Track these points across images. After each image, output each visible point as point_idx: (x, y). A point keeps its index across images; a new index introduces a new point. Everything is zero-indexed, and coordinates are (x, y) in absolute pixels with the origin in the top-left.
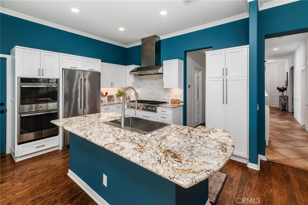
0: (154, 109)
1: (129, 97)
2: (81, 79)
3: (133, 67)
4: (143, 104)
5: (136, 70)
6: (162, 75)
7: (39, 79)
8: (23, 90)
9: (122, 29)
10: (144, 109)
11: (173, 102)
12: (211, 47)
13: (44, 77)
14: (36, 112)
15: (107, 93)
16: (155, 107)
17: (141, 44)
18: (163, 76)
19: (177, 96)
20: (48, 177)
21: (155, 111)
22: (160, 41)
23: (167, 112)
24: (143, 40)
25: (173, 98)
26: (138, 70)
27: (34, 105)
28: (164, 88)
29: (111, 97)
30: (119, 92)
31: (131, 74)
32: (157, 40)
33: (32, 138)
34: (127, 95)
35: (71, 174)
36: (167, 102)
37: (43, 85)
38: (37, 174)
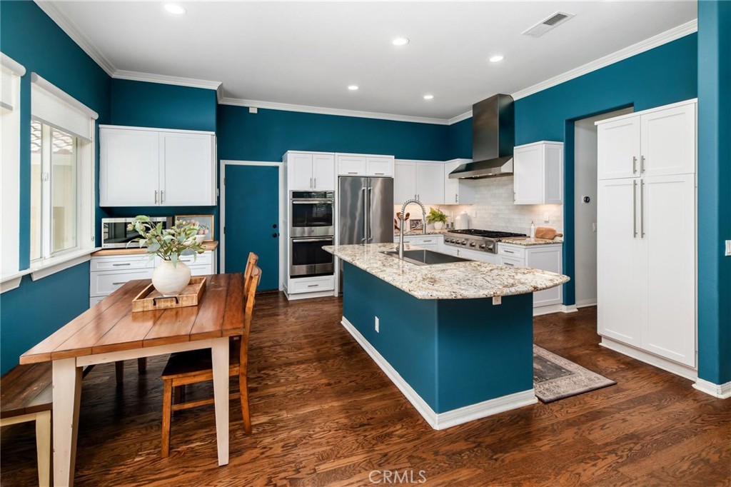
0: (491, 247)
1: (452, 223)
2: (364, 190)
3: (458, 163)
4: (481, 237)
5: (464, 168)
6: (510, 177)
7: (311, 192)
8: (296, 208)
9: (428, 97)
10: (483, 248)
11: (541, 234)
12: (631, 105)
13: (318, 189)
14: (310, 237)
15: (408, 215)
16: (493, 242)
17: (471, 116)
18: (513, 180)
19: (550, 223)
20: (321, 320)
21: (492, 251)
22: (513, 103)
23: (516, 254)
24: (475, 107)
25: (541, 226)
26: (469, 168)
27: (306, 228)
28: (515, 203)
29: (418, 223)
30: (433, 213)
31: (453, 178)
32: (506, 102)
33: (305, 273)
34: (449, 220)
35: (345, 323)
36: (528, 235)
37: (316, 201)
38: (309, 315)
